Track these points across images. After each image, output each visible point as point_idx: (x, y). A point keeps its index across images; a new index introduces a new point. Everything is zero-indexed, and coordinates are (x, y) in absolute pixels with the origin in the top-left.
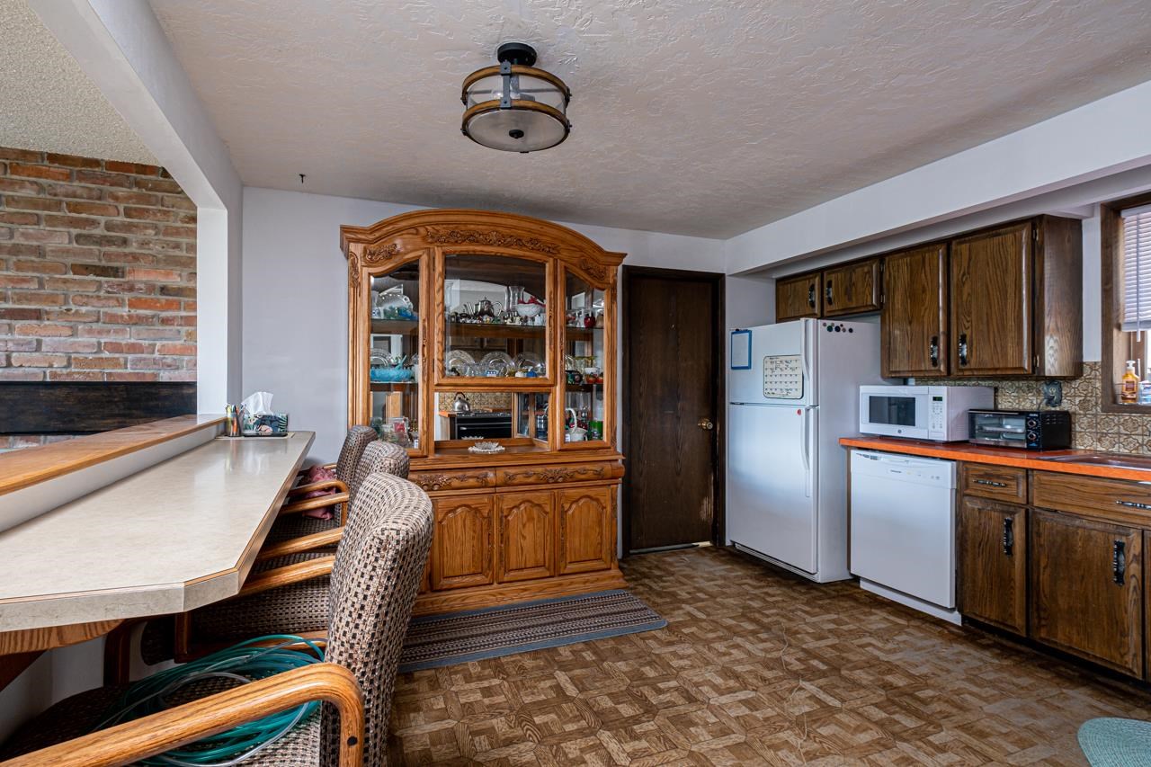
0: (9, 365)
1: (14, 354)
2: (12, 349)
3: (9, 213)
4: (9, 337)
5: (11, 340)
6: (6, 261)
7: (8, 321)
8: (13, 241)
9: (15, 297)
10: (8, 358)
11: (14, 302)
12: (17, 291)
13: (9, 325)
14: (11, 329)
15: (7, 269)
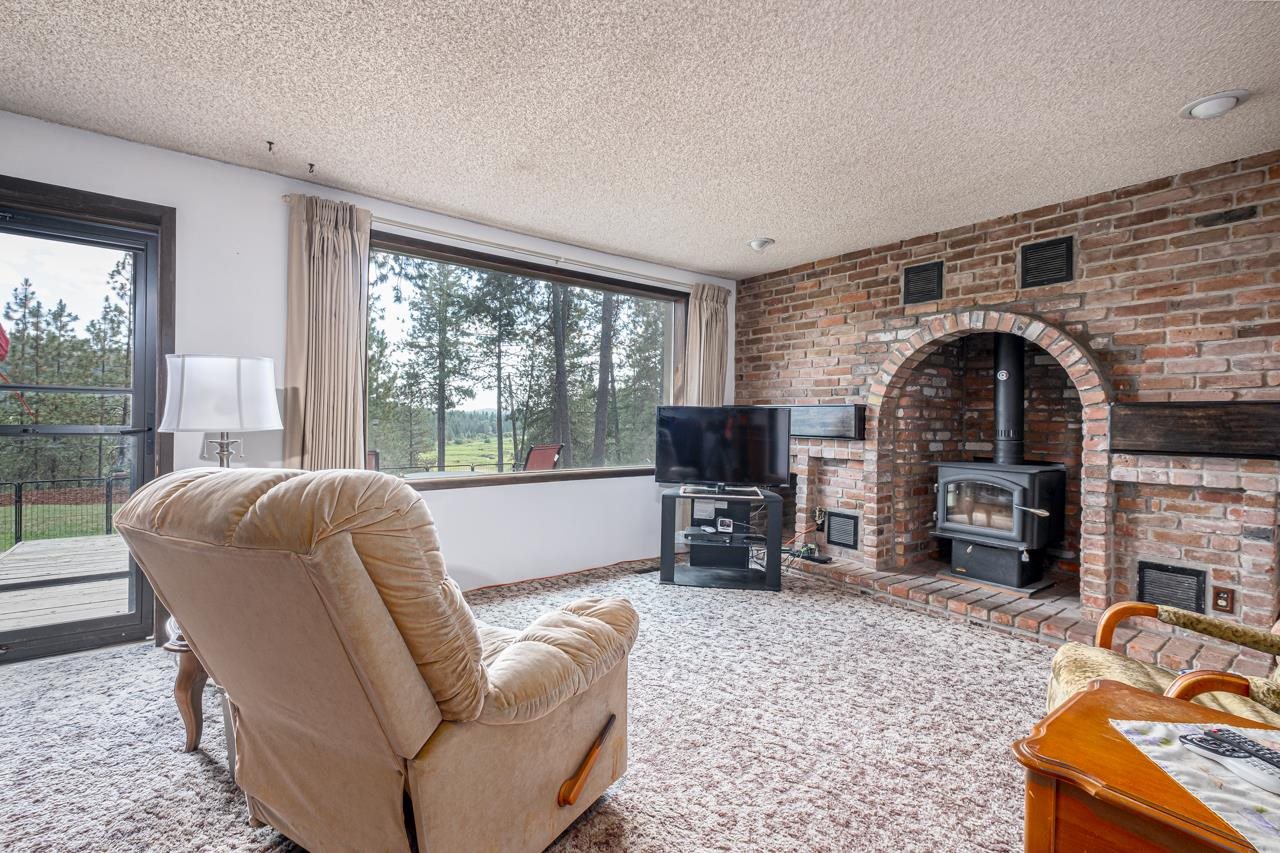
0: (1265, 384)
1: (1270, 373)
2: (1270, 367)
3: (1267, 222)
4: (1265, 354)
5: (1267, 358)
6: (1263, 273)
7: (1264, 338)
8: (1271, 251)
9: (1273, 311)
10: (1264, 377)
11: (1271, 317)
12: (1275, 304)
13: (1265, 342)
14: (1267, 346)
15: (1265, 282)
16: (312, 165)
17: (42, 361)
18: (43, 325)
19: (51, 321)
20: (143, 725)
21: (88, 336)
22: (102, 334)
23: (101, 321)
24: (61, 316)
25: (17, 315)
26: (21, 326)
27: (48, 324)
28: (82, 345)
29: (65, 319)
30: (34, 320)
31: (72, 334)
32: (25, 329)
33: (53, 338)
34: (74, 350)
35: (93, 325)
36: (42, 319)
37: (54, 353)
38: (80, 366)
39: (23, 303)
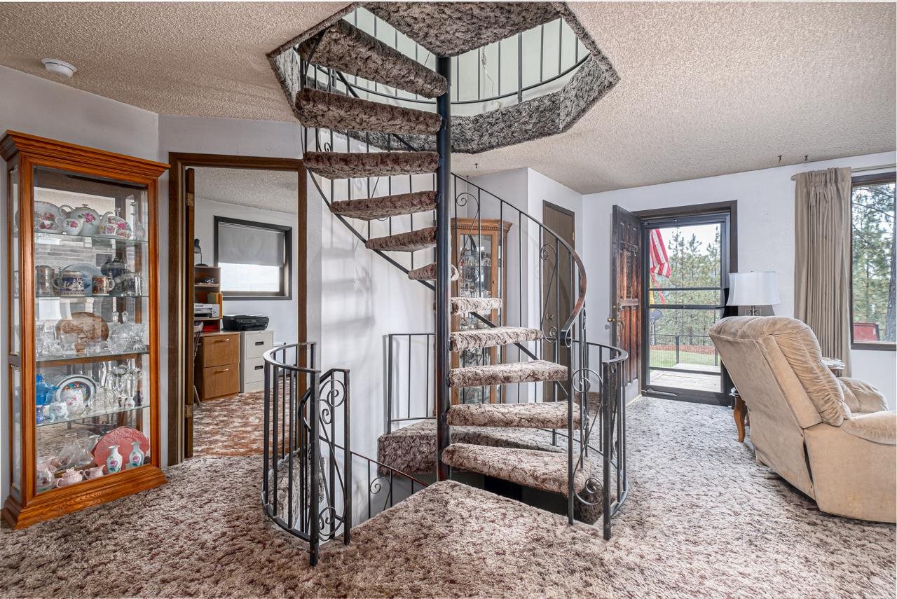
16: (806, 157)
17: (684, 272)
18: (685, 251)
19: (689, 247)
20: (723, 430)
21: (708, 253)
22: (714, 251)
23: (715, 243)
24: (693, 243)
25: (673, 247)
26: (675, 253)
27: (688, 249)
28: (704, 259)
29: (695, 245)
30: (681, 248)
31: (698, 253)
32: (677, 254)
33: (690, 257)
34: (700, 263)
35: (710, 246)
36: (684, 247)
37: (691, 266)
38: (703, 273)
39: (676, 240)
